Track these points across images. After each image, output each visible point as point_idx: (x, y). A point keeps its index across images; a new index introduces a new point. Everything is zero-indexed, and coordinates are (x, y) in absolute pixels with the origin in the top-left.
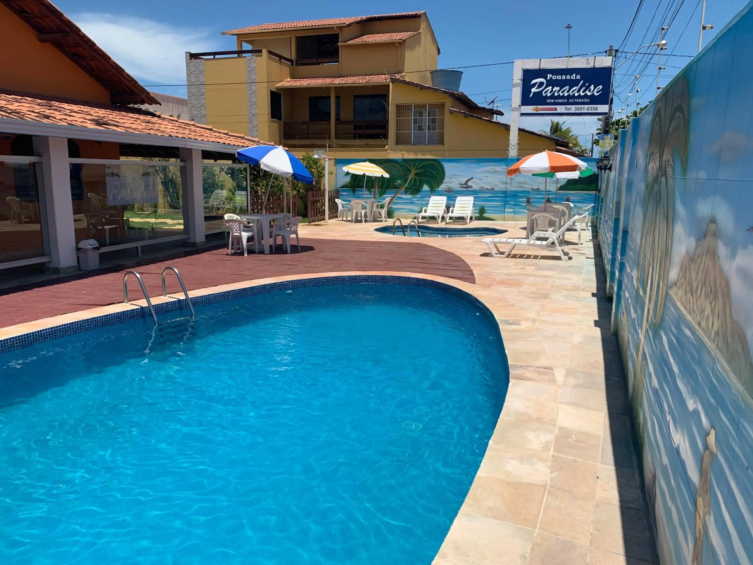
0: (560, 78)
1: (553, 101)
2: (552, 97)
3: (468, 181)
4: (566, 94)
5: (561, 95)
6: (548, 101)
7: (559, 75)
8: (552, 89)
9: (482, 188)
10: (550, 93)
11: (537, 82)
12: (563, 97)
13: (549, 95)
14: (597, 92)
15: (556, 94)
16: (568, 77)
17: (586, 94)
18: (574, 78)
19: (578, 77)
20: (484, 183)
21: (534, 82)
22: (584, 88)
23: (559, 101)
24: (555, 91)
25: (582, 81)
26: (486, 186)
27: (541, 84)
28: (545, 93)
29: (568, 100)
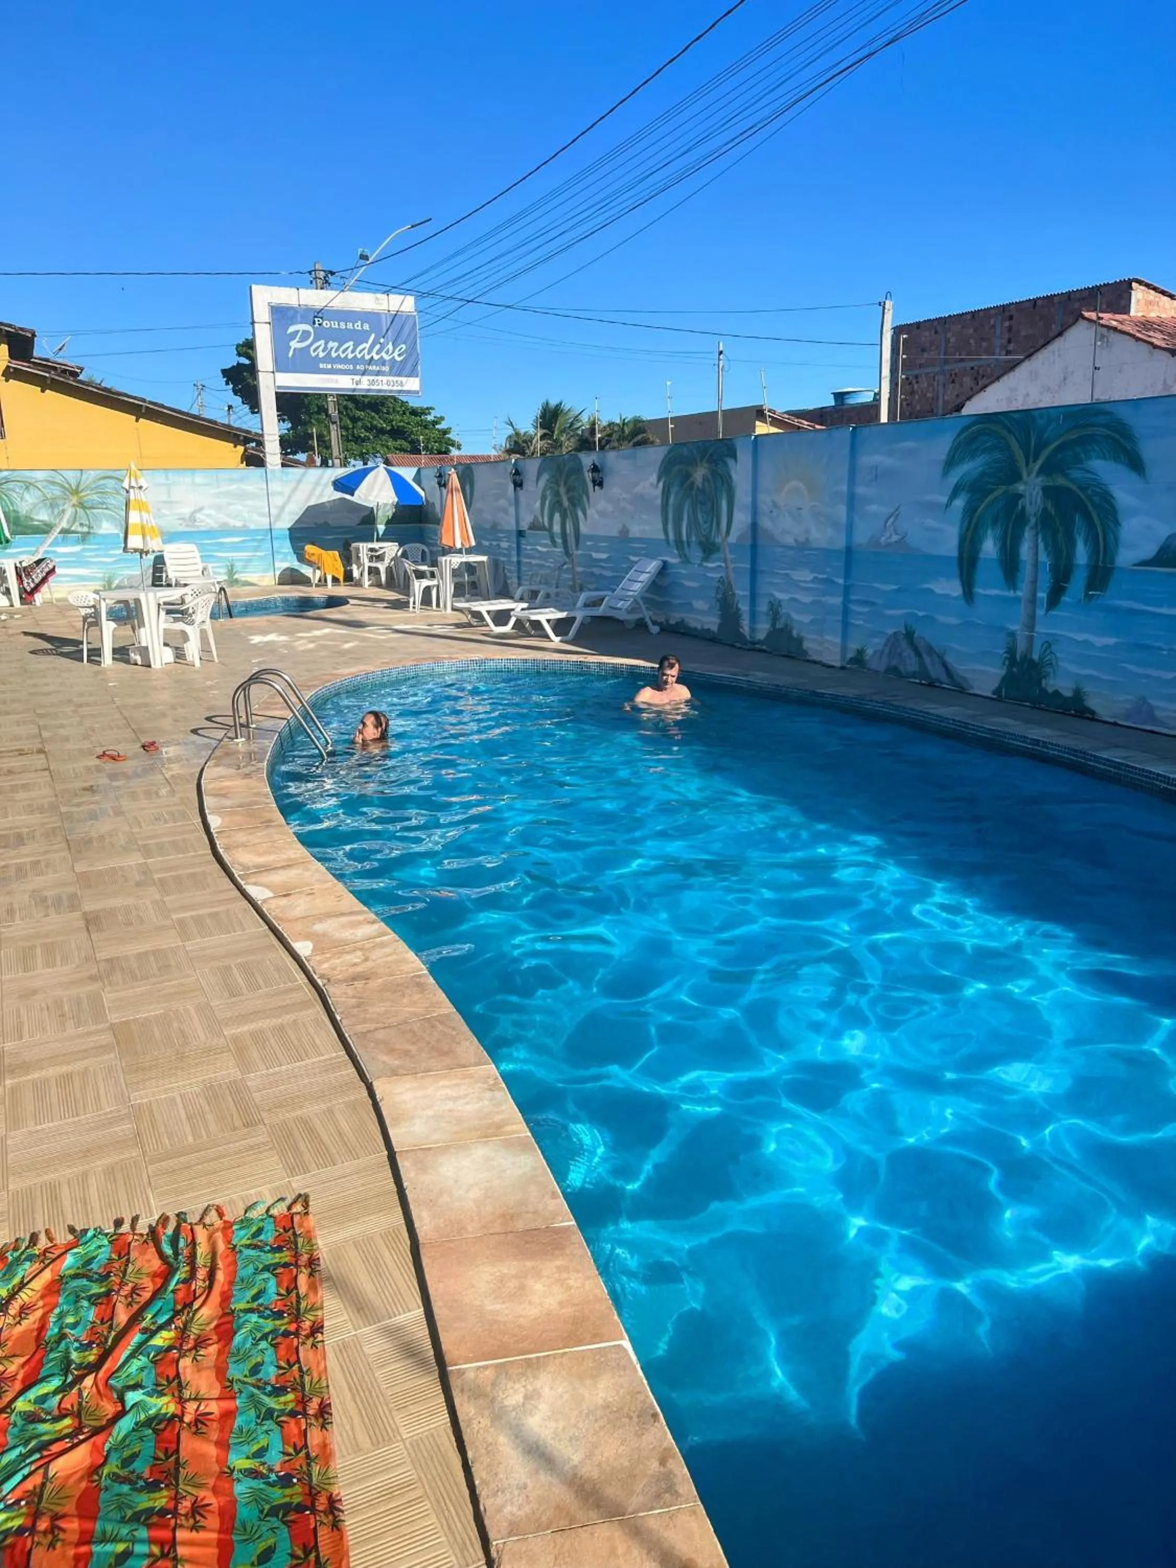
0: (337, 326)
1: (329, 366)
2: (328, 359)
3: (194, 512)
4: (350, 356)
5: (343, 356)
6: (321, 366)
7: (334, 320)
8: (326, 344)
9: (225, 524)
10: (323, 351)
11: (298, 331)
12: (345, 361)
13: (322, 355)
14: (399, 355)
15: (334, 355)
16: (350, 326)
17: (382, 357)
18: (360, 328)
19: (366, 327)
20: (229, 515)
21: (291, 329)
22: (378, 346)
23: (340, 367)
24: (332, 348)
25: (373, 336)
26: (233, 522)
27: (306, 335)
28: (314, 351)
29: (355, 367)
